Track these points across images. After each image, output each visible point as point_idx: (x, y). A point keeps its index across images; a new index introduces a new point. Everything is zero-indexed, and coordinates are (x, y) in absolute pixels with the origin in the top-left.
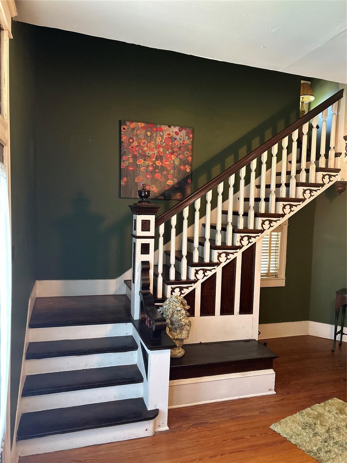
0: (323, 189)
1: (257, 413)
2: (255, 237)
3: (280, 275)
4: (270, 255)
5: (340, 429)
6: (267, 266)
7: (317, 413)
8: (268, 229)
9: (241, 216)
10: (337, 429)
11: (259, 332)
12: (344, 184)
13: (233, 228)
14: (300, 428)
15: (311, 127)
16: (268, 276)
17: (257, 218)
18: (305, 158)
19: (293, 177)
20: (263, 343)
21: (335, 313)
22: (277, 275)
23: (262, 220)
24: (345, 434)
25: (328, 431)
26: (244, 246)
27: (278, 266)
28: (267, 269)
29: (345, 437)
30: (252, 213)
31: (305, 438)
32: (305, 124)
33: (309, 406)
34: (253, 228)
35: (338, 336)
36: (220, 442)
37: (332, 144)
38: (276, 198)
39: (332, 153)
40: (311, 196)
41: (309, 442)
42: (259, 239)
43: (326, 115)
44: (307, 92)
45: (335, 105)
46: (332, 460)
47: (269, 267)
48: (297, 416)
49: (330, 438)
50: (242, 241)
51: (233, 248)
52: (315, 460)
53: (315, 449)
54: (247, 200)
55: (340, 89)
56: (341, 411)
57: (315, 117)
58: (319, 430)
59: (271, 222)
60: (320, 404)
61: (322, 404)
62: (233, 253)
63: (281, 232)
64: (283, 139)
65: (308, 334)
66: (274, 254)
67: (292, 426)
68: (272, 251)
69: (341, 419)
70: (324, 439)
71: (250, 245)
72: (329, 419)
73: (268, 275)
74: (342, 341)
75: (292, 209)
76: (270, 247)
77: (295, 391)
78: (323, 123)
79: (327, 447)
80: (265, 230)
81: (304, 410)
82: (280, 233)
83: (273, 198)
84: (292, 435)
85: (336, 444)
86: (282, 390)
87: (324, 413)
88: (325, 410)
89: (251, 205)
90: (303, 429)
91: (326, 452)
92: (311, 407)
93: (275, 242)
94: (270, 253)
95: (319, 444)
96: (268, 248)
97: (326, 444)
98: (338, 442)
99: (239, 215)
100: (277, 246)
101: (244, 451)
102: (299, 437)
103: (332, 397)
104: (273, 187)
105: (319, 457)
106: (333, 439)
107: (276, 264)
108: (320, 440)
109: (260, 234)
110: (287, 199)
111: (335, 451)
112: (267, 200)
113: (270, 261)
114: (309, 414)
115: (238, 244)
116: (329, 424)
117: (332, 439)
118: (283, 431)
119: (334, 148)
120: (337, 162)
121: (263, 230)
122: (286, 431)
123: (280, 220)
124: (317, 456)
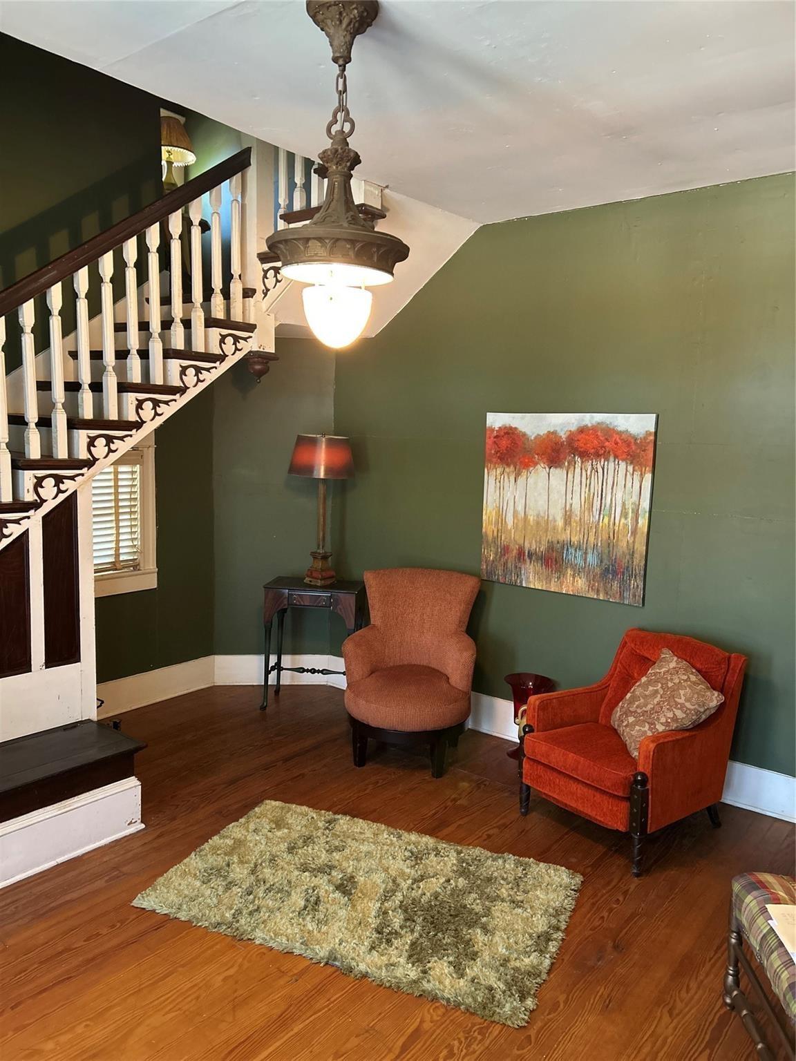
0: (223, 368)
1: (100, 883)
2: (72, 478)
3: (144, 562)
4: (117, 521)
5: (276, 859)
6: (113, 545)
7: (232, 841)
8: (105, 458)
9: (32, 425)
10: (270, 861)
11: (98, 699)
12: (265, 358)
13: (11, 456)
14: (198, 883)
15: (187, 223)
16: (116, 570)
17: (75, 430)
18: (179, 294)
19: (156, 335)
20: (111, 724)
21: (264, 629)
22: (139, 565)
23: (89, 437)
24: (286, 866)
25: (253, 872)
26: (46, 501)
27: (139, 543)
28: (112, 552)
29: (286, 872)
30: (60, 420)
31: (209, 901)
32: (174, 214)
33: (216, 832)
34: (66, 457)
35: (273, 675)
36: (8, 979)
37: (236, 269)
38: (119, 384)
39: (236, 288)
40: (199, 380)
41: (216, 906)
42: (85, 482)
43: (219, 200)
44: (177, 140)
45: (237, 178)
46: (263, 925)
47: (117, 549)
48: (194, 862)
49: (258, 883)
50: (39, 489)
51: (15, 508)
52: (230, 938)
53: (228, 915)
54: (44, 386)
55: (245, 146)
56: (280, 823)
57: (195, 201)
58: (236, 875)
59: (110, 440)
60: (238, 821)
61: (242, 820)
62: (17, 522)
63: (140, 465)
64: (124, 242)
65: (213, 685)
66: (127, 517)
67: (180, 884)
68: (121, 511)
69: (280, 838)
70: (246, 889)
71: (62, 497)
72: (256, 845)
73: (114, 566)
74: (281, 683)
75: (159, 410)
76: (117, 500)
77: (188, 810)
78: (213, 218)
79: (253, 902)
80: (98, 459)
81: (207, 843)
82: (137, 468)
83: (110, 382)
84: (181, 905)
85: (270, 892)
86: (157, 817)
87: (246, 836)
88: (248, 831)
89: (55, 400)
90: (203, 882)
91: (250, 915)
92: (219, 833)
93: (128, 490)
94: (117, 514)
95: (237, 902)
96: (112, 504)
97: (251, 897)
98: (273, 885)
99: (26, 424)
100: (133, 496)
101: (70, 977)
102: (195, 902)
103: (262, 801)
104: (109, 358)
105: (237, 929)
106: (264, 882)
107: (132, 540)
108: (239, 894)
109: (85, 470)
110: (145, 386)
111: (268, 905)
112: (97, 387)
113: (118, 534)
114: (215, 850)
115: (29, 497)
116: (256, 857)
117: (262, 883)
118: (160, 902)
119: (240, 276)
120: (247, 308)
121: (92, 459)
122: (167, 899)
123: (131, 436)
124: (233, 928)
